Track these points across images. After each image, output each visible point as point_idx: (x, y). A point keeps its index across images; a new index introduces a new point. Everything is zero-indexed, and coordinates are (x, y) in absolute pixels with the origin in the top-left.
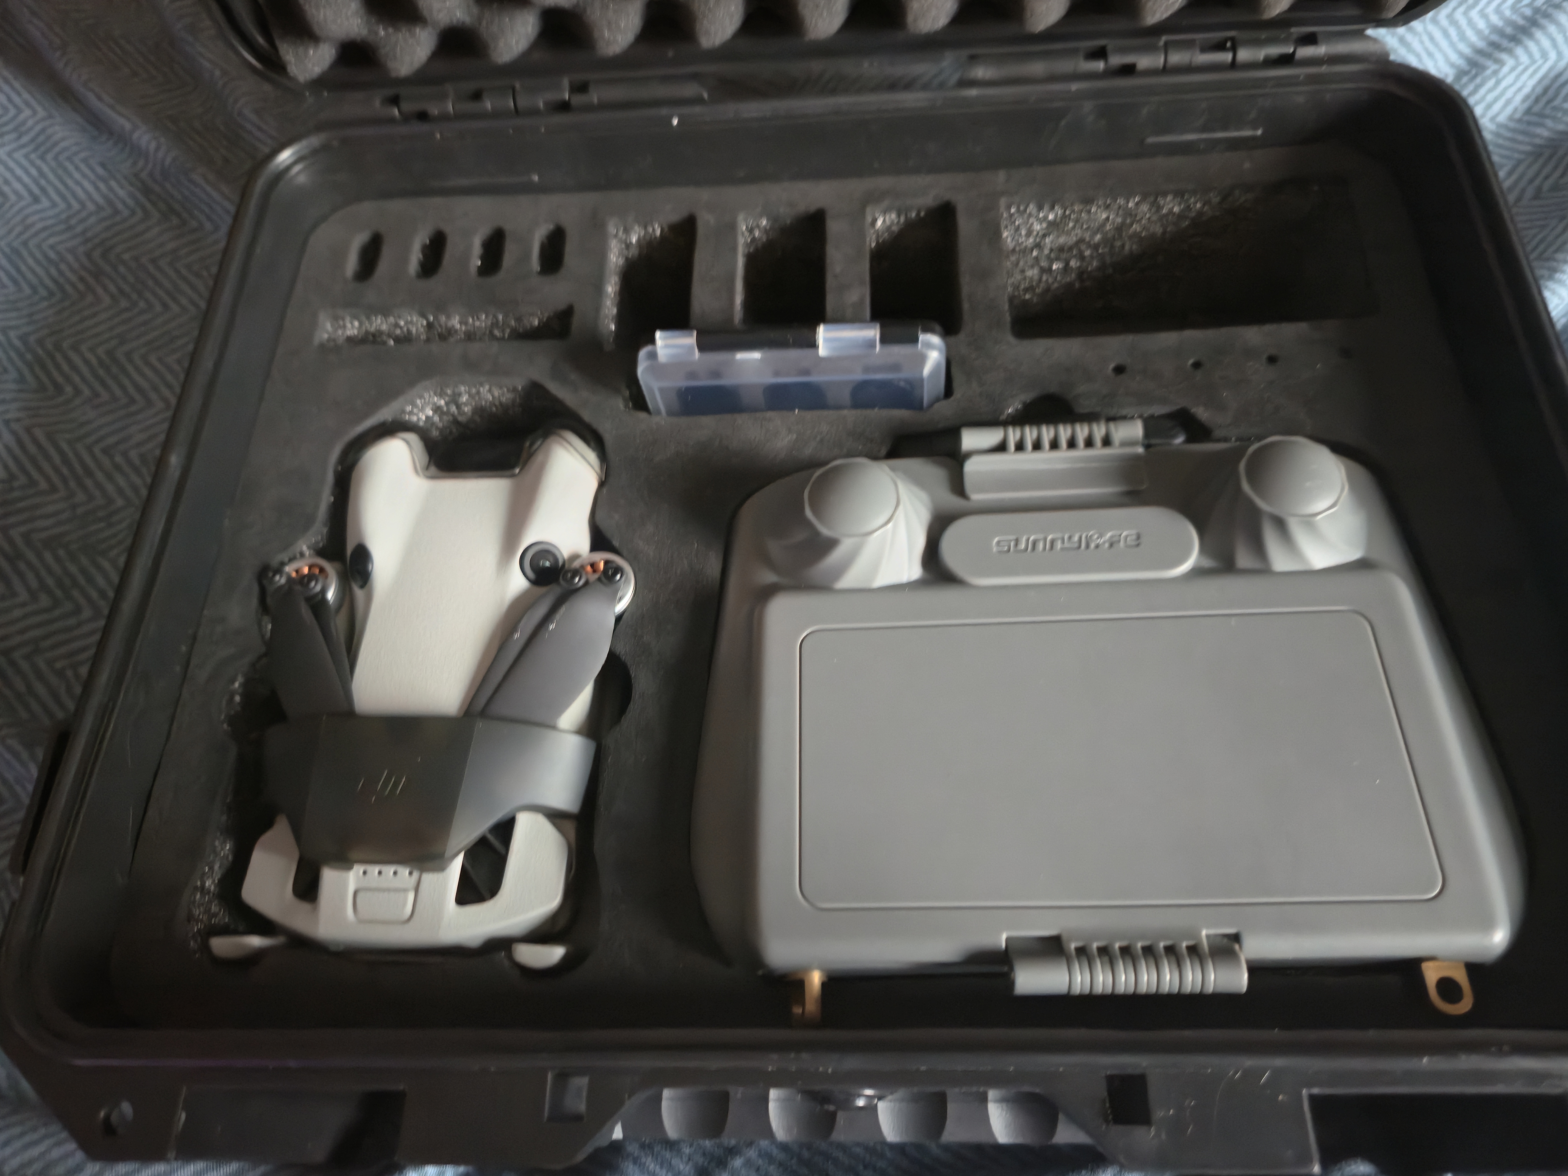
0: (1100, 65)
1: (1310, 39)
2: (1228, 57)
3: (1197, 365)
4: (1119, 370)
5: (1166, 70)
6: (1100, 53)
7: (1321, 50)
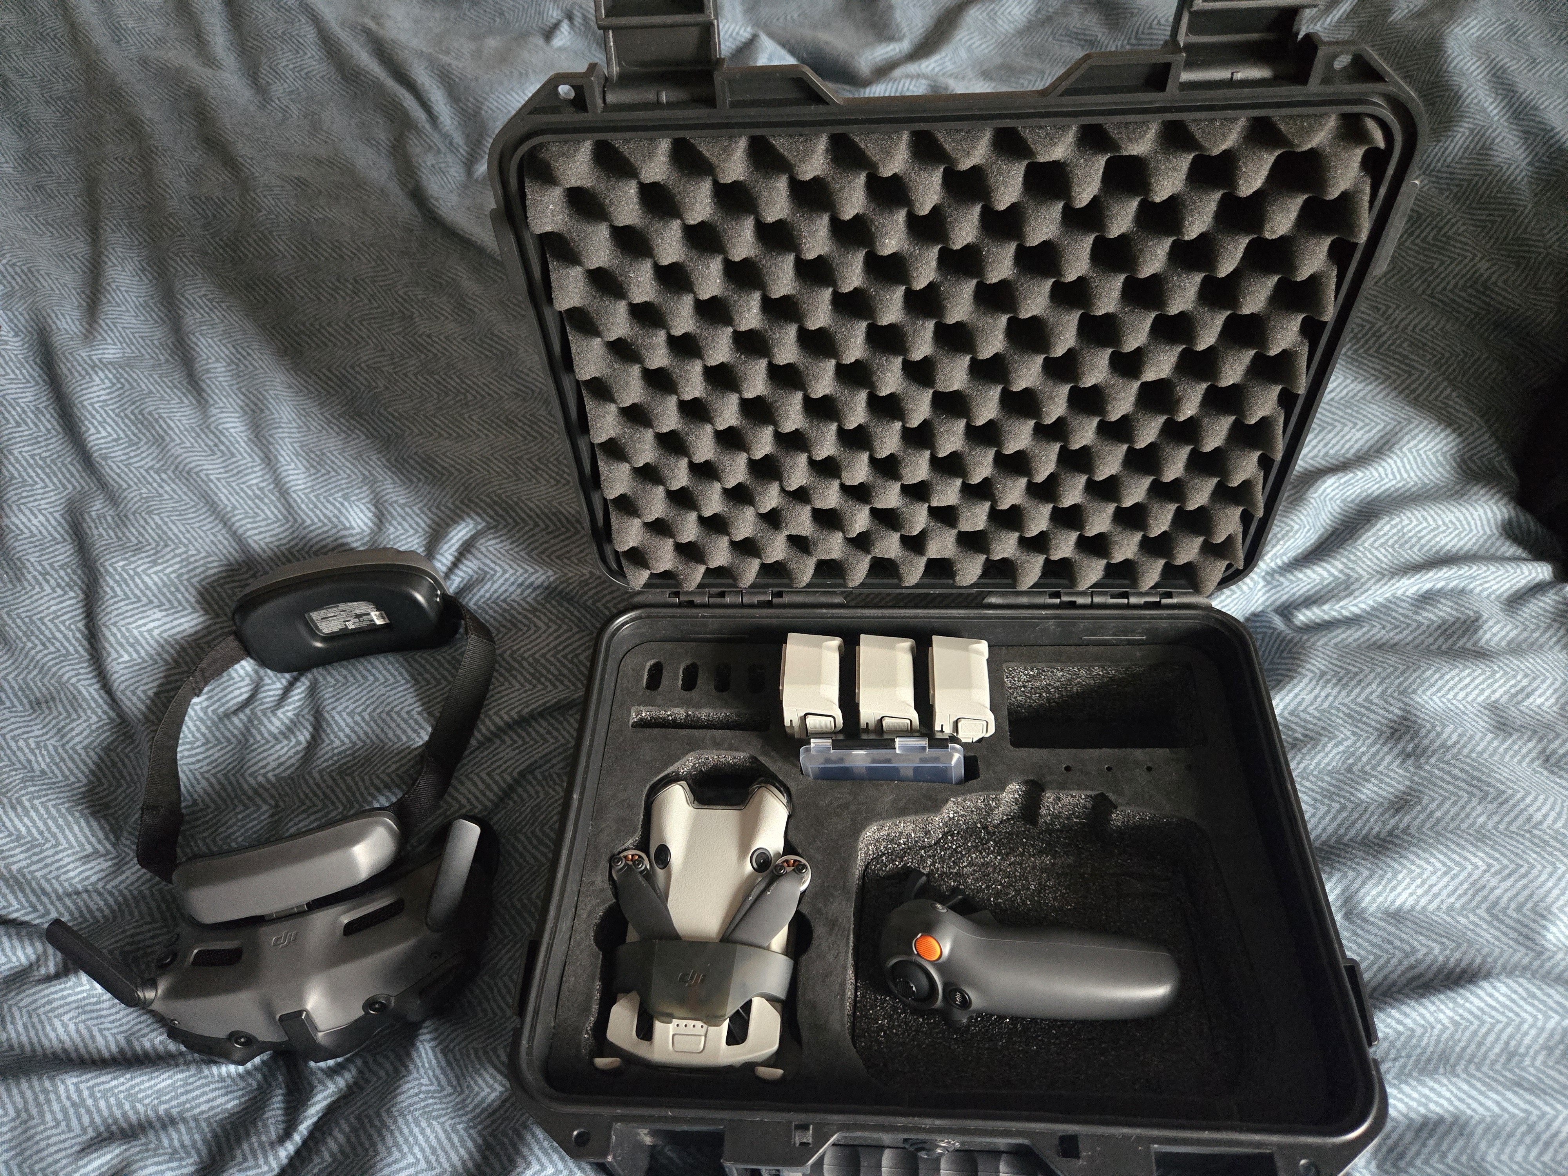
0: (1058, 601)
1: (1169, 595)
2: (1125, 601)
3: (1109, 769)
4: (1068, 769)
5: (1092, 606)
6: (1057, 595)
7: (1174, 601)
